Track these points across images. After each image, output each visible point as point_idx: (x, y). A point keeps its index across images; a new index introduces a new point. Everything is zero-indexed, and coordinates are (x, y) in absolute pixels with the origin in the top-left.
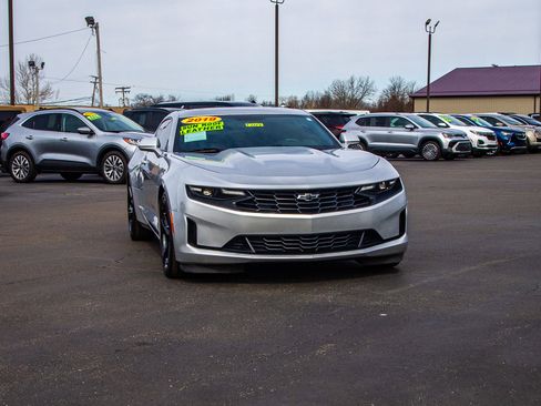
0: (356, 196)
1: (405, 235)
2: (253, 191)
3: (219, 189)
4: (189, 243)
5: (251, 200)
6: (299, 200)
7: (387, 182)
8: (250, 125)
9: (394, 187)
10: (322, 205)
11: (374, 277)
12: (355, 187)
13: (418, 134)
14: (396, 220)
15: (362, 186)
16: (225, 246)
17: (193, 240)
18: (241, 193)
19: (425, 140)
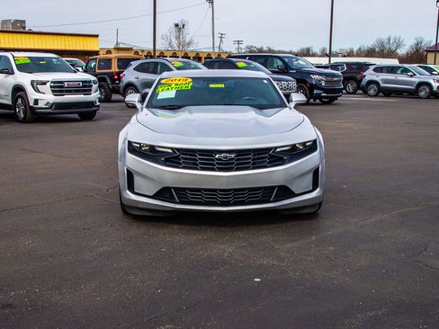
0: (271, 156)
1: (318, 189)
2: (178, 150)
3: (153, 146)
4: (129, 189)
5: (177, 157)
6: (217, 159)
7: (304, 144)
8: (213, 86)
9: (310, 147)
10: (238, 164)
11: (289, 224)
12: (270, 149)
13: (416, 80)
14: (310, 177)
15: (276, 148)
16: (154, 195)
17: (131, 187)
18: (170, 151)
19: (421, 84)
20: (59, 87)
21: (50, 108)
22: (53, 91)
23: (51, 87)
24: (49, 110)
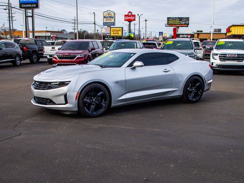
1: (68, 104)
20: (223, 57)
21: (218, 67)
22: (220, 59)
23: (219, 57)
24: (217, 68)
